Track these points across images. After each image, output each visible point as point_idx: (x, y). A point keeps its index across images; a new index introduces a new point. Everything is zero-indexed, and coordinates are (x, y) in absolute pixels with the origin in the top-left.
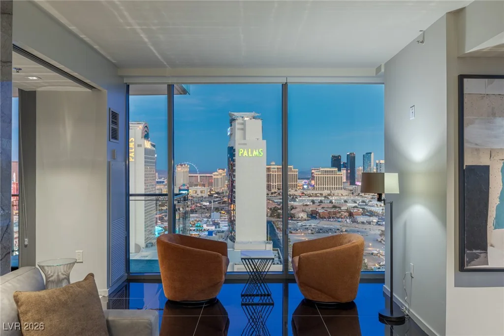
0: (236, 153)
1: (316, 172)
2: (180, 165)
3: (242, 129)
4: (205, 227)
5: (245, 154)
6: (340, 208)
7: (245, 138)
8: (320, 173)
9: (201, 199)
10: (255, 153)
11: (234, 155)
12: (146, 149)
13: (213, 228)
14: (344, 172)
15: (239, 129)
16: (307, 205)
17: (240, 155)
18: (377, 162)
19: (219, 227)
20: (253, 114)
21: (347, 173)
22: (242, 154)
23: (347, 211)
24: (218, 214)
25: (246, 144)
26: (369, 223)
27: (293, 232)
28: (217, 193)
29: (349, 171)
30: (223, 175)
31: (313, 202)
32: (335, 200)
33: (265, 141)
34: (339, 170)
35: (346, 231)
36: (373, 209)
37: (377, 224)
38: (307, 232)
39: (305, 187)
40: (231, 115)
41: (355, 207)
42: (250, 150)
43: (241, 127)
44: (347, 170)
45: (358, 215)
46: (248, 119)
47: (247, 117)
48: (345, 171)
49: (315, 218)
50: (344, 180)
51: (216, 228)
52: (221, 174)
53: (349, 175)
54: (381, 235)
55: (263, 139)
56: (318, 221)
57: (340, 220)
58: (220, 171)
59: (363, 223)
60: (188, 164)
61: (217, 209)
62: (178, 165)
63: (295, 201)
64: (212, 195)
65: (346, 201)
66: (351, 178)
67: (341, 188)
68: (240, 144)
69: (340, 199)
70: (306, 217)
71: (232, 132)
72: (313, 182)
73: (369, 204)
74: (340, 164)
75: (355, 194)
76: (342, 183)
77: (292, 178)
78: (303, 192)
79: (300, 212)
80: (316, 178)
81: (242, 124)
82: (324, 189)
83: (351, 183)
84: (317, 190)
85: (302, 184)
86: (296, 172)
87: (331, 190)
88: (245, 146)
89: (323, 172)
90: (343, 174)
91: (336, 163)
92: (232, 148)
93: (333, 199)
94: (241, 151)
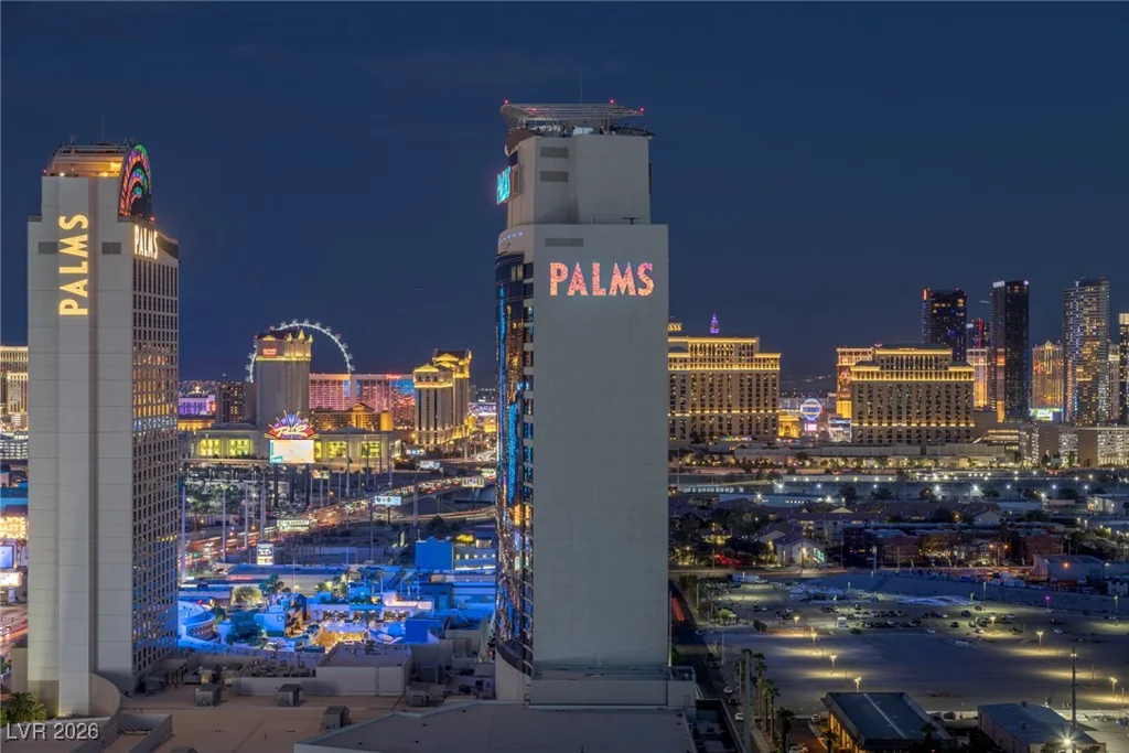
0: (537, 280)
1: (859, 364)
2: (273, 334)
3: (563, 177)
4: (392, 602)
5: (577, 287)
6: (968, 519)
7: (572, 219)
8: (877, 369)
9: (370, 483)
10: (622, 282)
11: (527, 291)
13: (426, 606)
14: (978, 363)
15: (547, 175)
16: (823, 508)
17: (554, 292)
19: (452, 605)
20: (611, 109)
21: (992, 371)
22: (563, 287)
23: (999, 533)
24: (445, 545)
25: (578, 242)
27: (769, 623)
28: (434, 454)
29: (1001, 362)
30: (457, 376)
31: (849, 493)
32: (945, 485)
33: (662, 230)
34: (959, 359)
35: (1003, 622)
38: (831, 625)
39: (812, 428)
40: (507, 117)
41: (1036, 515)
42: (596, 266)
44: (992, 356)
45: (1048, 550)
46: (587, 130)
47: (584, 124)
48: (982, 362)
49: (861, 563)
51: (436, 606)
52: (448, 373)
53: (1001, 376)
56: (872, 575)
57: (970, 571)
58: (446, 360)
59: (1073, 586)
60: (308, 332)
61: (438, 529)
62: (261, 336)
63: (768, 491)
64: (412, 464)
65: (992, 490)
66: (1009, 394)
67: (968, 435)
68: (550, 242)
69: (965, 484)
70: (820, 557)
71: (516, 188)
72: (844, 409)
73: (1095, 504)
74: (962, 332)
75: (1027, 463)
76: (969, 411)
77: (753, 390)
78: (803, 450)
79: (792, 537)
80: (860, 393)
81: (563, 153)
82: (892, 438)
83: (1010, 412)
84: (863, 442)
85: (797, 418)
86: (769, 363)
87: (922, 443)
88: (573, 249)
89: (887, 364)
90: (977, 372)
91: (948, 328)
92: (517, 259)
93: (937, 478)
94: (557, 272)
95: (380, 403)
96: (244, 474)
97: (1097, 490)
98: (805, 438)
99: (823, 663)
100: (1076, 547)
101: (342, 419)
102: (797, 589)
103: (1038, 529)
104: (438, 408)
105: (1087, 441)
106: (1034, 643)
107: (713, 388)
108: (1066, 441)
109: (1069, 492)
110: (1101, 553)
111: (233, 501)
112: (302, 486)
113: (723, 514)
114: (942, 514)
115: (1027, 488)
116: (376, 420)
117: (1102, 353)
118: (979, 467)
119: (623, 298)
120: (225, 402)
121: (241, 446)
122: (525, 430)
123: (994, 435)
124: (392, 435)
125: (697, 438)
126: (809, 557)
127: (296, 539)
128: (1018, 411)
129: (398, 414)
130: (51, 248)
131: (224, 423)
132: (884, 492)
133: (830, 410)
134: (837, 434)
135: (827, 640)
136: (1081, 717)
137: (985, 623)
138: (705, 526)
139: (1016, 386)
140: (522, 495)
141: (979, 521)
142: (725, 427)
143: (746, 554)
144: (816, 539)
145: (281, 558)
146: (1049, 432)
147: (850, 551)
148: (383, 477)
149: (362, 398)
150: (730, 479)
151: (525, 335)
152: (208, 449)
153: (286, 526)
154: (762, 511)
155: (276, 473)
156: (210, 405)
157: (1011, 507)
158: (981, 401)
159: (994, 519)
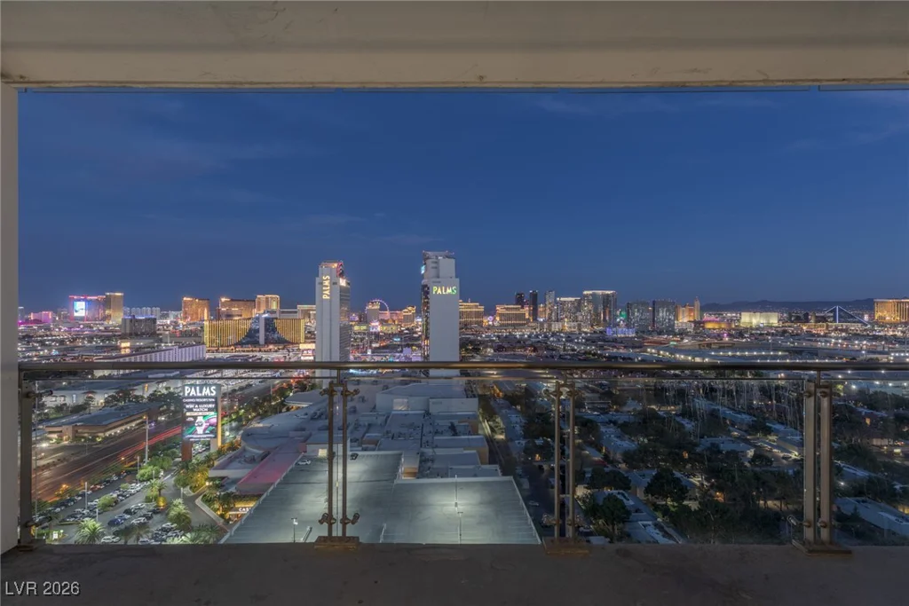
0: (430, 290)
1: (501, 309)
2: (371, 302)
3: (436, 268)
5: (439, 292)
6: (524, 342)
7: (438, 277)
8: (505, 310)
9: (394, 335)
10: (449, 291)
11: (428, 293)
12: (341, 287)
15: (433, 268)
16: (493, 341)
17: (434, 293)
18: (558, 299)
20: (446, 253)
21: (530, 310)
22: (436, 292)
23: (531, 346)
24: (410, 349)
25: (439, 282)
28: (407, 329)
29: (532, 308)
30: (412, 312)
31: (498, 337)
33: (458, 280)
34: (522, 308)
36: (554, 344)
39: (491, 323)
40: (424, 255)
41: (539, 342)
42: (443, 288)
43: (434, 265)
44: (530, 307)
45: (542, 349)
47: (441, 256)
48: (527, 308)
52: (410, 311)
53: (532, 312)
55: (456, 277)
58: (410, 308)
59: (547, 357)
60: (379, 302)
61: (408, 346)
62: (368, 303)
63: (481, 337)
64: (403, 331)
65: (529, 336)
66: (533, 315)
67: (524, 324)
68: (434, 282)
69: (524, 335)
70: (492, 351)
71: (426, 270)
72: (498, 319)
73: (551, 339)
74: (523, 302)
75: (537, 330)
76: (525, 319)
77: (478, 315)
78: (489, 328)
79: (486, 347)
80: (501, 315)
81: (436, 262)
82: (508, 325)
83: (533, 320)
84: (502, 325)
85: (488, 321)
86: (481, 309)
87: (515, 326)
88: (439, 284)
89: (507, 309)
90: (526, 311)
91: (520, 301)
92: (426, 286)
93: (518, 334)
94: (435, 288)
95: (395, 318)
96: (365, 334)
97: (552, 336)
98: (489, 325)
99: (493, 374)
100: (547, 348)
101: (386, 321)
103: (539, 344)
104: (409, 319)
105: (550, 325)
107: (469, 314)
108: (545, 326)
109: (546, 336)
110: (553, 350)
111: (362, 339)
112: (377, 336)
113: (472, 342)
114: (519, 342)
115: (537, 336)
116: (394, 321)
117: (553, 307)
118: (527, 332)
119: (449, 294)
120: (360, 319)
121: (364, 327)
122: (427, 323)
123: (530, 324)
124: (398, 325)
125: (466, 325)
126: (490, 351)
127: (376, 348)
128: (535, 319)
129: (400, 321)
130: (321, 283)
131: (360, 322)
132: (506, 337)
133: (495, 319)
134: (496, 324)
138: (467, 345)
139: (535, 314)
140: (427, 338)
141: (527, 343)
142: (471, 323)
143: (476, 350)
144: (491, 347)
145: (373, 352)
146: (542, 324)
147: (499, 349)
148: (395, 334)
149: (391, 316)
150: (473, 334)
151: (428, 302)
152: (356, 328)
153: (374, 345)
154: (480, 341)
155: (372, 334)
156: (357, 319)
157: (533, 340)
158: (527, 317)
159: (530, 343)
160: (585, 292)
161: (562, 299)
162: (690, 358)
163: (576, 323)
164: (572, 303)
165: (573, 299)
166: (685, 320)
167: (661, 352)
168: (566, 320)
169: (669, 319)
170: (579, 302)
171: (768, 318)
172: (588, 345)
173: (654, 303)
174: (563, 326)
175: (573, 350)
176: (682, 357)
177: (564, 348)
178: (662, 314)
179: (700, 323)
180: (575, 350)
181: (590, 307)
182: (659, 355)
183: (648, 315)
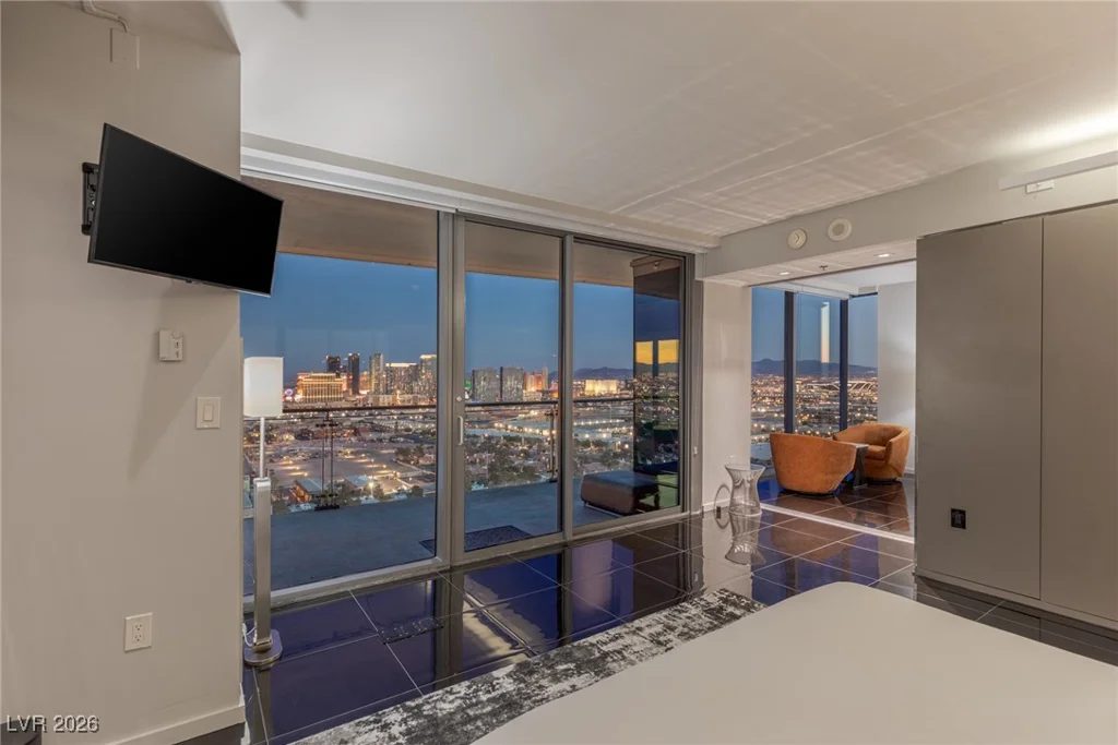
1: (305, 378)
8: (311, 380)
14: (344, 378)
16: (293, 423)
18: (388, 365)
21: (348, 380)
23: (351, 427)
26: (380, 440)
29: (351, 377)
31: (302, 418)
34: (338, 376)
35: (352, 453)
36: (383, 423)
37: (390, 440)
38: (296, 459)
39: (290, 398)
41: (360, 422)
44: (348, 376)
45: (365, 431)
48: (346, 377)
49: (306, 439)
50: (345, 389)
53: (351, 382)
54: (396, 454)
56: (310, 442)
57: (342, 439)
59: (372, 441)
66: (353, 387)
67: (341, 399)
70: (293, 438)
72: (301, 392)
73: (379, 417)
74: (339, 369)
76: (341, 392)
79: (283, 433)
80: (306, 387)
82: (316, 400)
83: (353, 392)
84: (306, 402)
85: (285, 395)
89: (315, 378)
90: (343, 381)
91: (333, 366)
99: (295, 471)
100: (373, 429)
102: (285, 449)
103: (362, 425)
105: (377, 399)
106: (362, 458)
110: (381, 431)
117: (381, 375)
123: (349, 399)
126: (290, 437)
128: (356, 392)
133: (296, 392)
134: (298, 400)
135: (295, 463)
136: (375, 478)
137: (346, 454)
138: (251, 430)
139: (355, 384)
141: (345, 425)
144: (290, 432)
147: (302, 436)
157: (354, 419)
159: (349, 423)
160: (423, 357)
161: (393, 365)
162: (538, 431)
163: (411, 396)
164: (406, 370)
165: (407, 365)
166: (533, 389)
167: (510, 427)
168: (398, 392)
169: (518, 389)
170: (416, 370)
171: (608, 385)
172: (426, 423)
173: (502, 369)
174: (395, 399)
175: (408, 430)
176: (530, 430)
177: (396, 426)
178: (510, 383)
179: (547, 392)
180: (410, 430)
181: (429, 375)
182: (507, 429)
183: (495, 384)
